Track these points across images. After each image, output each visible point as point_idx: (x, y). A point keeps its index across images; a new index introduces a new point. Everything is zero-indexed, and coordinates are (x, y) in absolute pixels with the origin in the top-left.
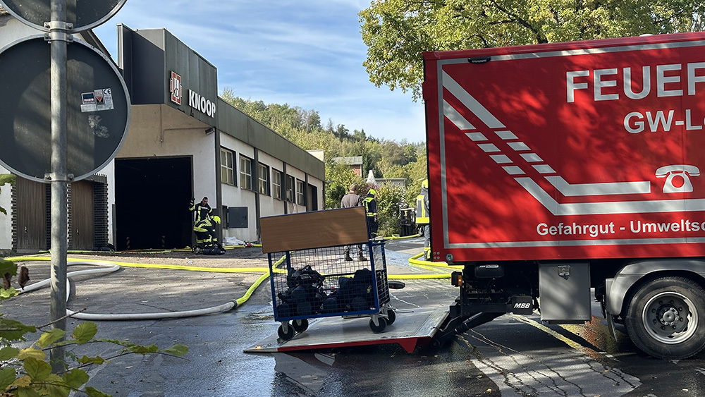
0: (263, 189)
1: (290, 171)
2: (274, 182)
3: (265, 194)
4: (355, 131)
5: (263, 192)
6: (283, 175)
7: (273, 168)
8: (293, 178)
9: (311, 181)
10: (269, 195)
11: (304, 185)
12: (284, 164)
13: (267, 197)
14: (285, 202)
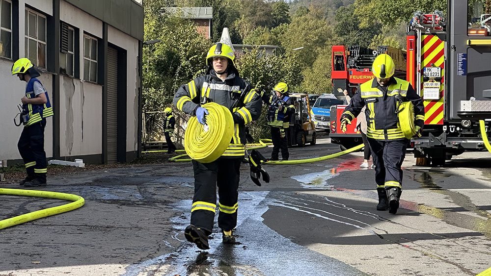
2: (32, 35)
6: (52, 23)
7: (27, 5)
8: (77, 30)
11: (100, 44)
14: (54, 76)
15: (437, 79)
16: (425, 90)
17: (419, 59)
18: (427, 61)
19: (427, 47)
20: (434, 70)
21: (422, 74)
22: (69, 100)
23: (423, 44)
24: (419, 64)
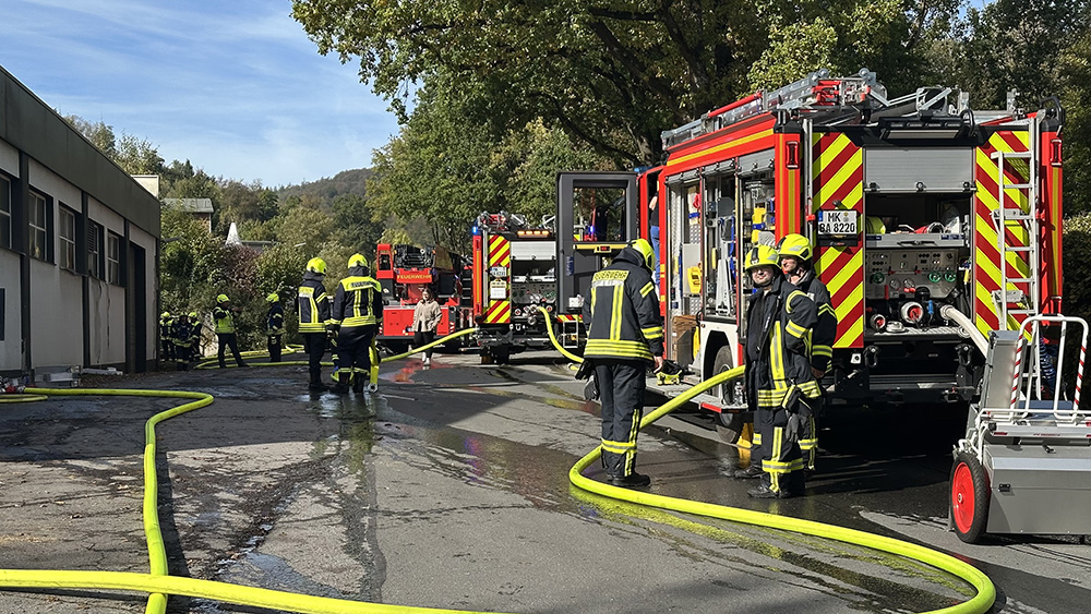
0: (37, 250)
1: (95, 213)
2: (62, 233)
3: (41, 259)
4: (176, 163)
5: (37, 255)
6: (79, 221)
7: (60, 203)
8: (102, 228)
9: (136, 238)
10: (51, 261)
11: (122, 242)
12: (85, 196)
13: (46, 267)
14: (84, 278)
15: (503, 279)
16: (492, 290)
17: (485, 259)
18: (493, 261)
19: (493, 247)
20: (500, 269)
21: (489, 274)
22: (97, 304)
23: (489, 244)
24: (485, 264)
